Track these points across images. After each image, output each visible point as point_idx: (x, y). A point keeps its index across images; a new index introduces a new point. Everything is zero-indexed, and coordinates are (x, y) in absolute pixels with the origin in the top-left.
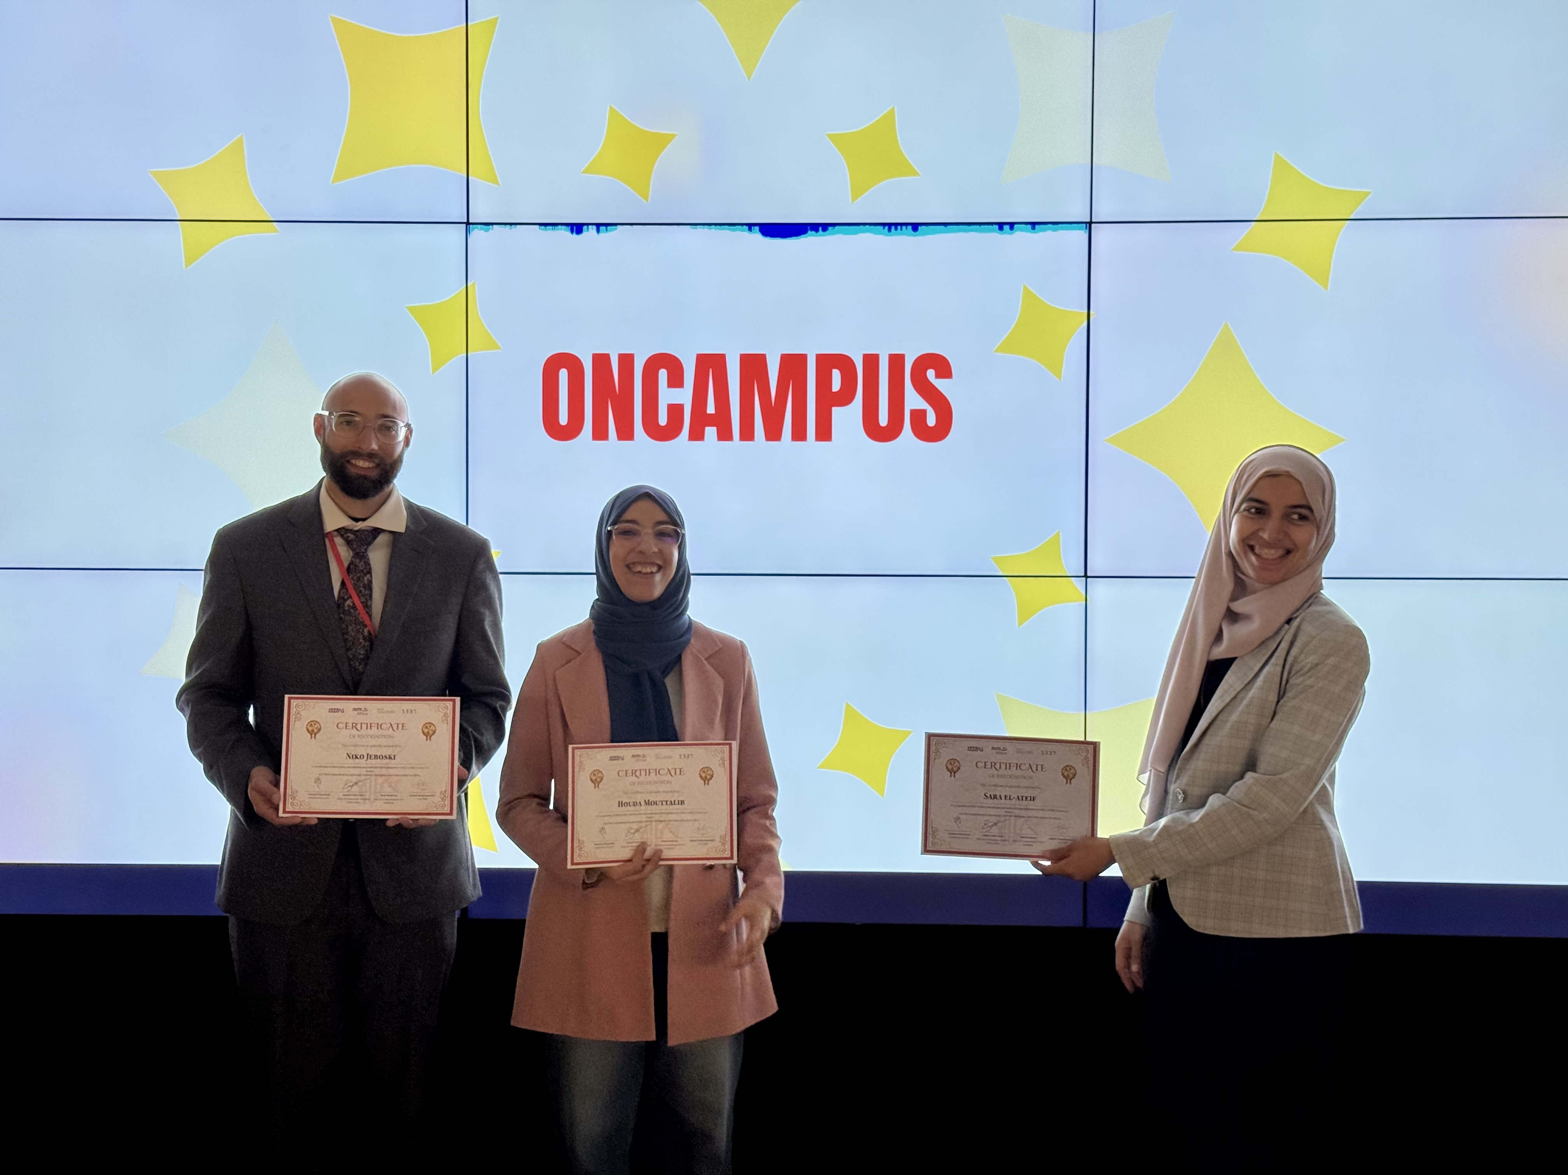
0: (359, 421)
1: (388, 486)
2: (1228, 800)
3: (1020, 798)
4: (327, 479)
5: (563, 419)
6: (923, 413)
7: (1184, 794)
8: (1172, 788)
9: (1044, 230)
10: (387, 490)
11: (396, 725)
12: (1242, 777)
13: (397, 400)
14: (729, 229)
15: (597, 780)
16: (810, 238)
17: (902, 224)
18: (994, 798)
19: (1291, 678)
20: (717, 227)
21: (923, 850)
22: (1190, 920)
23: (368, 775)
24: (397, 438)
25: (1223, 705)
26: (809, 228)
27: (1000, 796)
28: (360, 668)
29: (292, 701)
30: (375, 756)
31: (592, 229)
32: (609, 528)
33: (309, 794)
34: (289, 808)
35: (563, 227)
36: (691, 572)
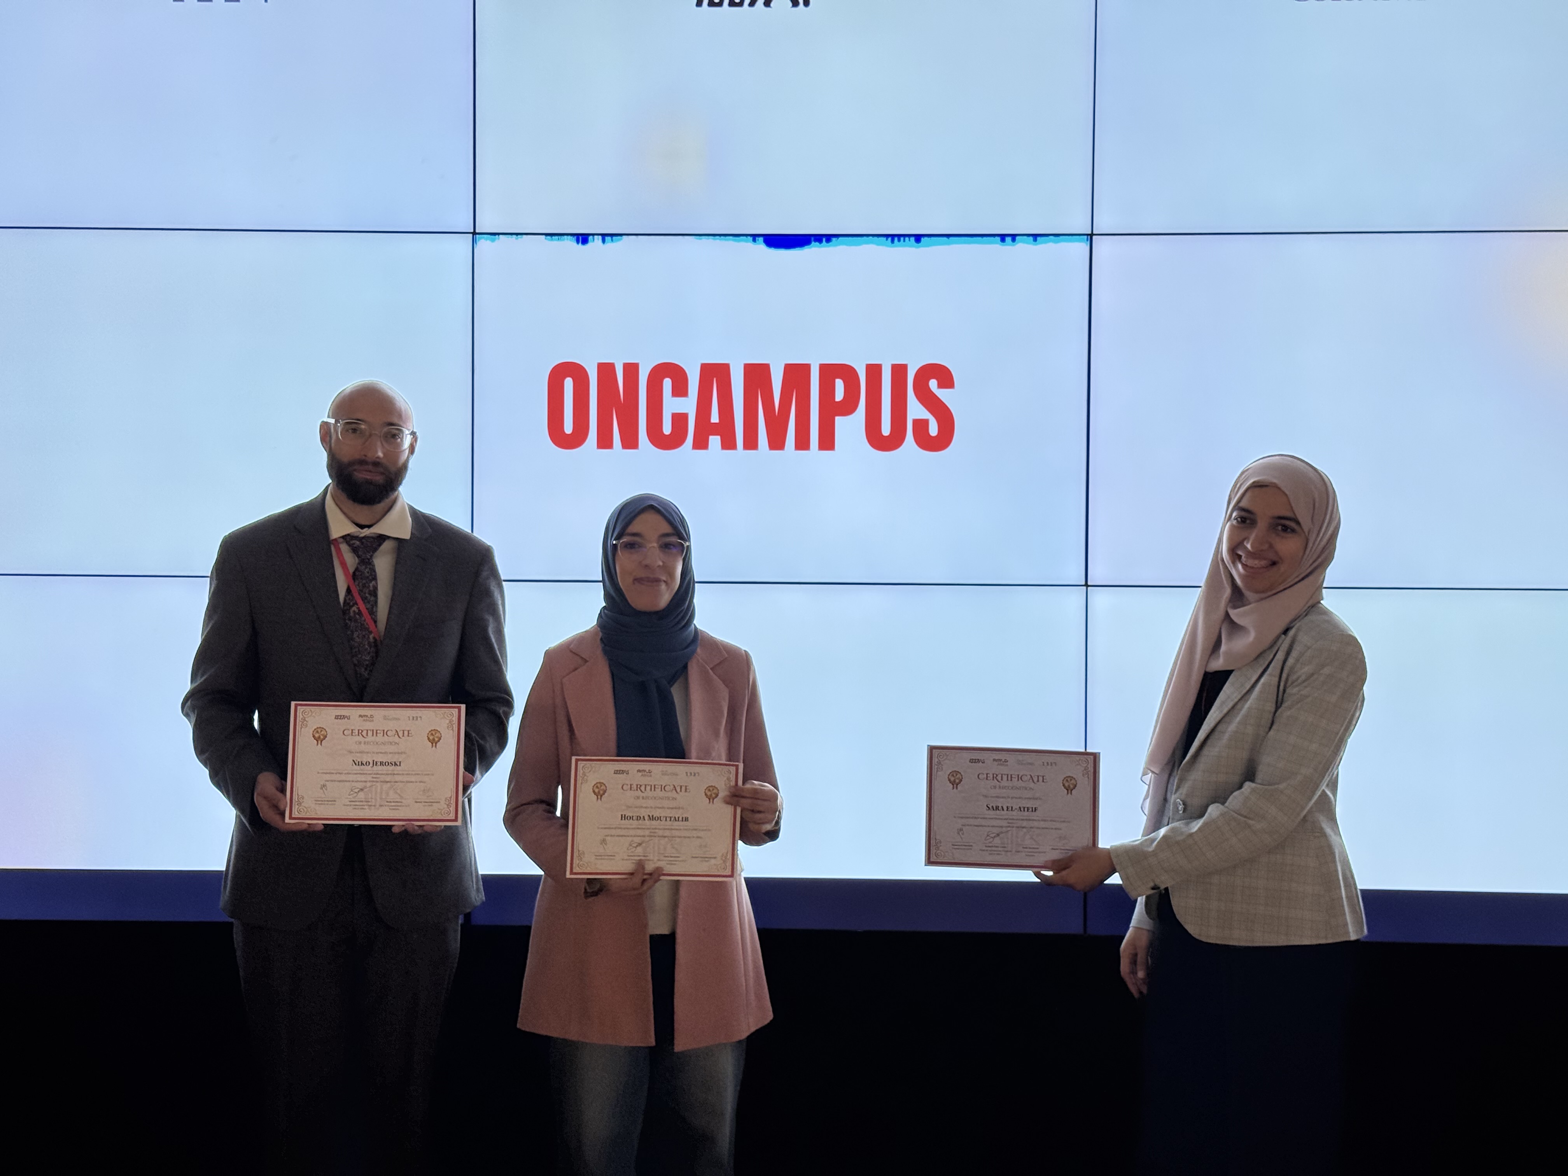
0: (365, 428)
1: (393, 494)
2: (1226, 810)
3: (1022, 809)
4: (334, 488)
5: (568, 428)
6: (926, 422)
7: (1184, 804)
8: (1173, 798)
9: (1045, 242)
10: (392, 497)
11: (402, 732)
12: (1240, 787)
13: (403, 409)
14: (733, 240)
15: (600, 792)
16: (813, 249)
17: (904, 236)
18: (996, 810)
19: (1288, 688)
20: (722, 237)
21: (927, 862)
22: (1192, 929)
23: (373, 781)
24: (402, 446)
25: (1221, 715)
26: (813, 239)
27: (1002, 807)
28: (366, 675)
29: (299, 707)
30: (381, 762)
31: (598, 239)
32: (614, 542)
33: (316, 801)
34: (295, 814)
35: (569, 237)
36: (696, 580)
